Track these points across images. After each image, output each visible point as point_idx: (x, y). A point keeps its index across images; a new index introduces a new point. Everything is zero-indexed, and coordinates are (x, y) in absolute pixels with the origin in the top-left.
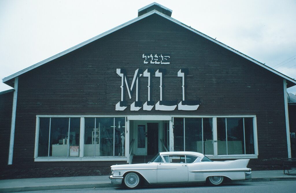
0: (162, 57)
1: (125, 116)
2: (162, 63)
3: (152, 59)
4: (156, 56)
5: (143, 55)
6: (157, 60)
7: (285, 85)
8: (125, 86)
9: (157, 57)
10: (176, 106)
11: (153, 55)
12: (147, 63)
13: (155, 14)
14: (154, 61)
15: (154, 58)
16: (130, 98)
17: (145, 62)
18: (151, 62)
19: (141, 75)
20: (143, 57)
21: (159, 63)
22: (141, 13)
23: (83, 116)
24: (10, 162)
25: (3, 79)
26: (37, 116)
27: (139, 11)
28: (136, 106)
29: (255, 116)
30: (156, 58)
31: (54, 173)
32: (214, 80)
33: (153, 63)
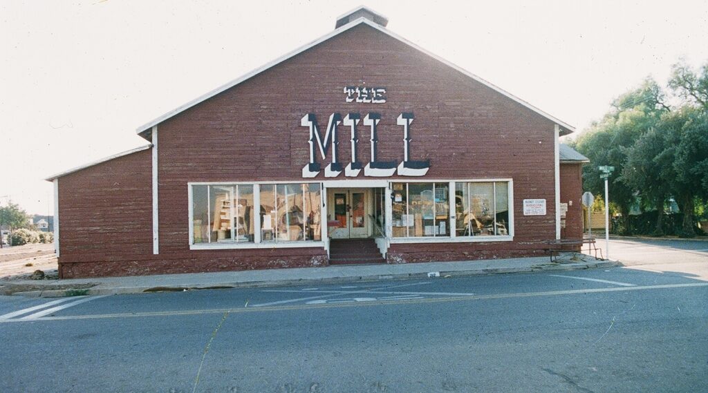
0: (373, 91)
1: (321, 182)
2: (373, 102)
3: (359, 95)
4: (364, 91)
5: (345, 89)
6: (366, 96)
7: (557, 131)
8: (314, 139)
9: (366, 92)
10: (394, 169)
11: (361, 89)
12: (351, 100)
13: (363, 24)
14: (361, 98)
15: (362, 93)
16: (324, 158)
17: (348, 100)
18: (358, 100)
19: (338, 123)
20: (345, 91)
21: (369, 101)
22: (340, 23)
23: (256, 182)
24: (156, 251)
25: (137, 130)
26: (188, 183)
27: (339, 19)
28: (333, 169)
29: (512, 179)
30: (365, 94)
31: (220, 266)
32: (452, 125)
33: (361, 101)
